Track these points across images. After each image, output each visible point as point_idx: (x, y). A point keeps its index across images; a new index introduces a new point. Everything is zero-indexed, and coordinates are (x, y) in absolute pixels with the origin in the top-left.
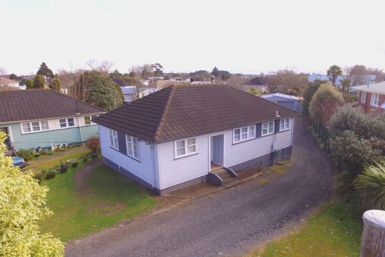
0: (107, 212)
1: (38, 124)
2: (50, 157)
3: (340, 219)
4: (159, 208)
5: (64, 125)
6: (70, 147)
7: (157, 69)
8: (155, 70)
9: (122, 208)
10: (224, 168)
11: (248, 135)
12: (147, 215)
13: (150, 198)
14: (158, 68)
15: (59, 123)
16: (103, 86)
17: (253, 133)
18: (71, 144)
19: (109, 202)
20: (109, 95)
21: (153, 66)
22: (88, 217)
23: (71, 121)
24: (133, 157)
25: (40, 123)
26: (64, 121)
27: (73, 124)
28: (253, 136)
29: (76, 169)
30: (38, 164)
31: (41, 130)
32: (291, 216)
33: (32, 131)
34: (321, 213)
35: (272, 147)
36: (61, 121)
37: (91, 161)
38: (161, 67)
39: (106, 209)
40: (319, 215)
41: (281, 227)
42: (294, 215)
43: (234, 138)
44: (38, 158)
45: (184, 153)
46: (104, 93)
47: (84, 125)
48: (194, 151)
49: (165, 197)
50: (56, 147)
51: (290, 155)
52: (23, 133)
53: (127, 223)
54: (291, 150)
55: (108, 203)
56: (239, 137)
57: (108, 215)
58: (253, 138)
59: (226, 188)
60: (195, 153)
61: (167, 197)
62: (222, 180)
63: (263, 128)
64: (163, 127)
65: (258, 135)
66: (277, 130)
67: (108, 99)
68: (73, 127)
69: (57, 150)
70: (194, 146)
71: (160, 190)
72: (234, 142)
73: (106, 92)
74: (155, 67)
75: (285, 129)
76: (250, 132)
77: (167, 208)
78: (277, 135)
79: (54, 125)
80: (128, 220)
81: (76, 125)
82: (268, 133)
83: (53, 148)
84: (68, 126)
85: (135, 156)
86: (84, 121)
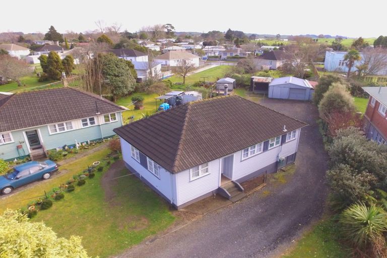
0: (135, 228)
1: (63, 125)
2: (76, 156)
3: (326, 242)
4: (177, 224)
5: (86, 124)
6: (92, 144)
7: (168, 30)
8: (166, 30)
9: (146, 223)
10: (232, 182)
11: (256, 151)
12: (168, 233)
13: (170, 213)
14: (169, 28)
15: (81, 123)
16: (117, 69)
17: (260, 148)
18: (93, 141)
19: (135, 216)
20: (123, 77)
21: (164, 27)
22: (120, 232)
23: (92, 120)
24: (154, 173)
25: (65, 124)
26: (86, 120)
27: (94, 123)
28: (260, 151)
29: (102, 173)
30: (67, 165)
31: (66, 130)
32: (285, 236)
33: (58, 132)
34: (310, 233)
35: (278, 157)
36: (83, 121)
37: (114, 163)
38: (173, 28)
39: (134, 224)
40: (309, 236)
41: (275, 248)
42: (288, 235)
43: (243, 156)
44: (66, 157)
45: (198, 175)
46: (118, 76)
47: (104, 123)
48: (207, 172)
49: (181, 211)
50: (80, 144)
51: (294, 161)
52: (51, 134)
53: (153, 241)
54: (295, 157)
55: (135, 218)
56: (247, 153)
57: (136, 231)
58: (260, 152)
59: (233, 203)
60: (207, 173)
61: (184, 212)
62: (230, 195)
63: (270, 143)
64: (180, 156)
65: (265, 149)
66: (283, 141)
67: (122, 82)
68: (94, 125)
69: (82, 148)
70: (207, 169)
71: (177, 207)
72: (243, 159)
73: (120, 75)
74: (166, 28)
75: (291, 139)
76: (258, 149)
77: (183, 225)
78: (283, 145)
79: (77, 124)
80: (153, 237)
81: (96, 124)
82: (275, 146)
83: (77, 145)
84: (89, 125)
85: (155, 173)
86: (104, 119)
